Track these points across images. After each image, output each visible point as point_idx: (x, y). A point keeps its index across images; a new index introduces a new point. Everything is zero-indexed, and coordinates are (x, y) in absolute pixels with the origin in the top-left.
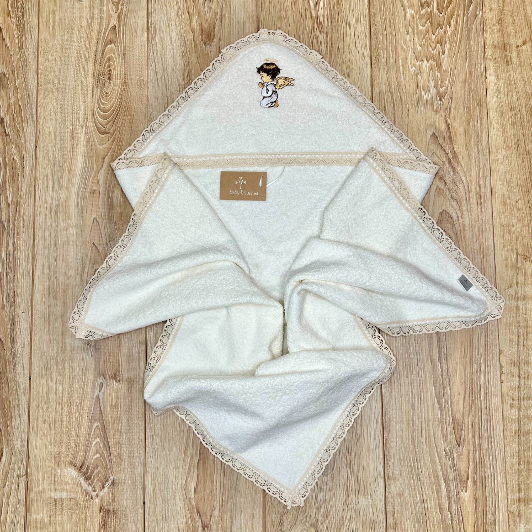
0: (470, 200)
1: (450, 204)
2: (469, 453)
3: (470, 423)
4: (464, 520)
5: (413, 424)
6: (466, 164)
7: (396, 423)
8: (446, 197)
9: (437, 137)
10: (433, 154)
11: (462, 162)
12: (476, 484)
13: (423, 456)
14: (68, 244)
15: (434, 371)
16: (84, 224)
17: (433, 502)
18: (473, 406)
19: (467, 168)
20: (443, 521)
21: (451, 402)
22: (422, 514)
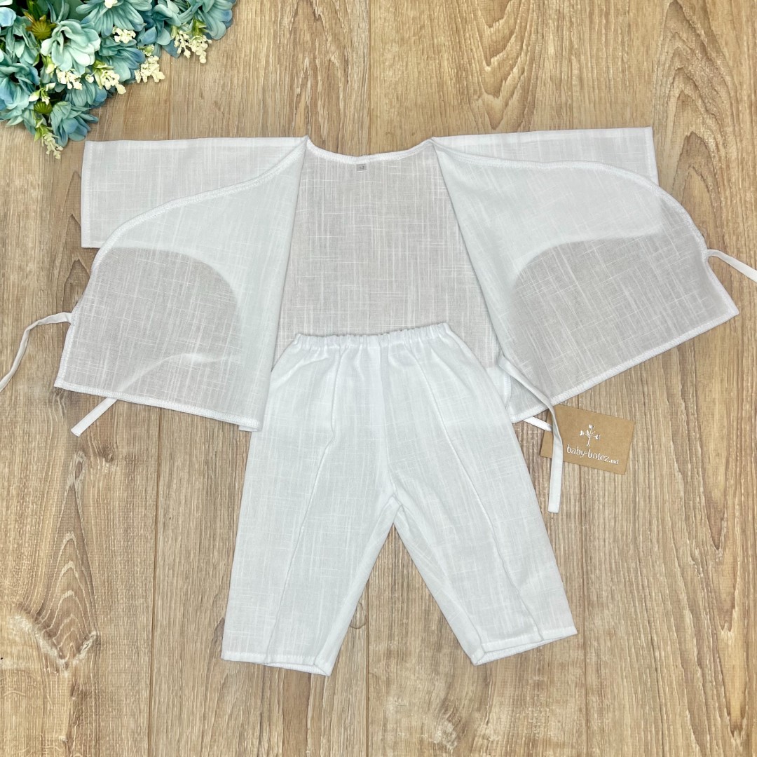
0: (738, 115)
1: (704, 123)
2: (735, 561)
3: (737, 507)
4: (726, 681)
5: (635, 508)
6: (732, 53)
7: (604, 506)
8: (696, 110)
9: (681, 7)
10: (674, 36)
11: (725, 50)
12: (749, 617)
13: (653, 566)
14: (27, 217)
15: (674, 415)
16: (56, 182)
17: (669, 647)
18: (742, 477)
19: (734, 61)
20: (688, 681)
21: (704, 470)
22: (650, 667)
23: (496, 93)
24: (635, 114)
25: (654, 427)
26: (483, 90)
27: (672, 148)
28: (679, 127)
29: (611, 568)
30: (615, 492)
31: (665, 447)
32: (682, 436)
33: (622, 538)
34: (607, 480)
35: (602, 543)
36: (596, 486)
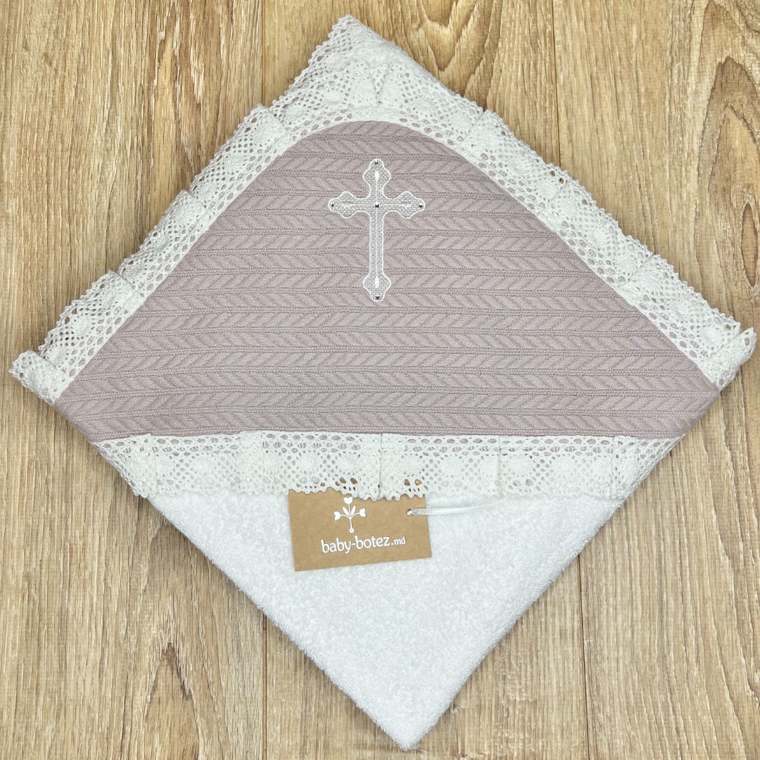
23: (444, 19)
24: (644, 35)
25: (686, 489)
26: (425, 16)
27: (699, 81)
28: (709, 51)
29: (628, 703)
30: (631, 588)
31: (703, 517)
32: (729, 501)
33: (643, 658)
34: (619, 569)
35: (614, 664)
36: (603, 579)
